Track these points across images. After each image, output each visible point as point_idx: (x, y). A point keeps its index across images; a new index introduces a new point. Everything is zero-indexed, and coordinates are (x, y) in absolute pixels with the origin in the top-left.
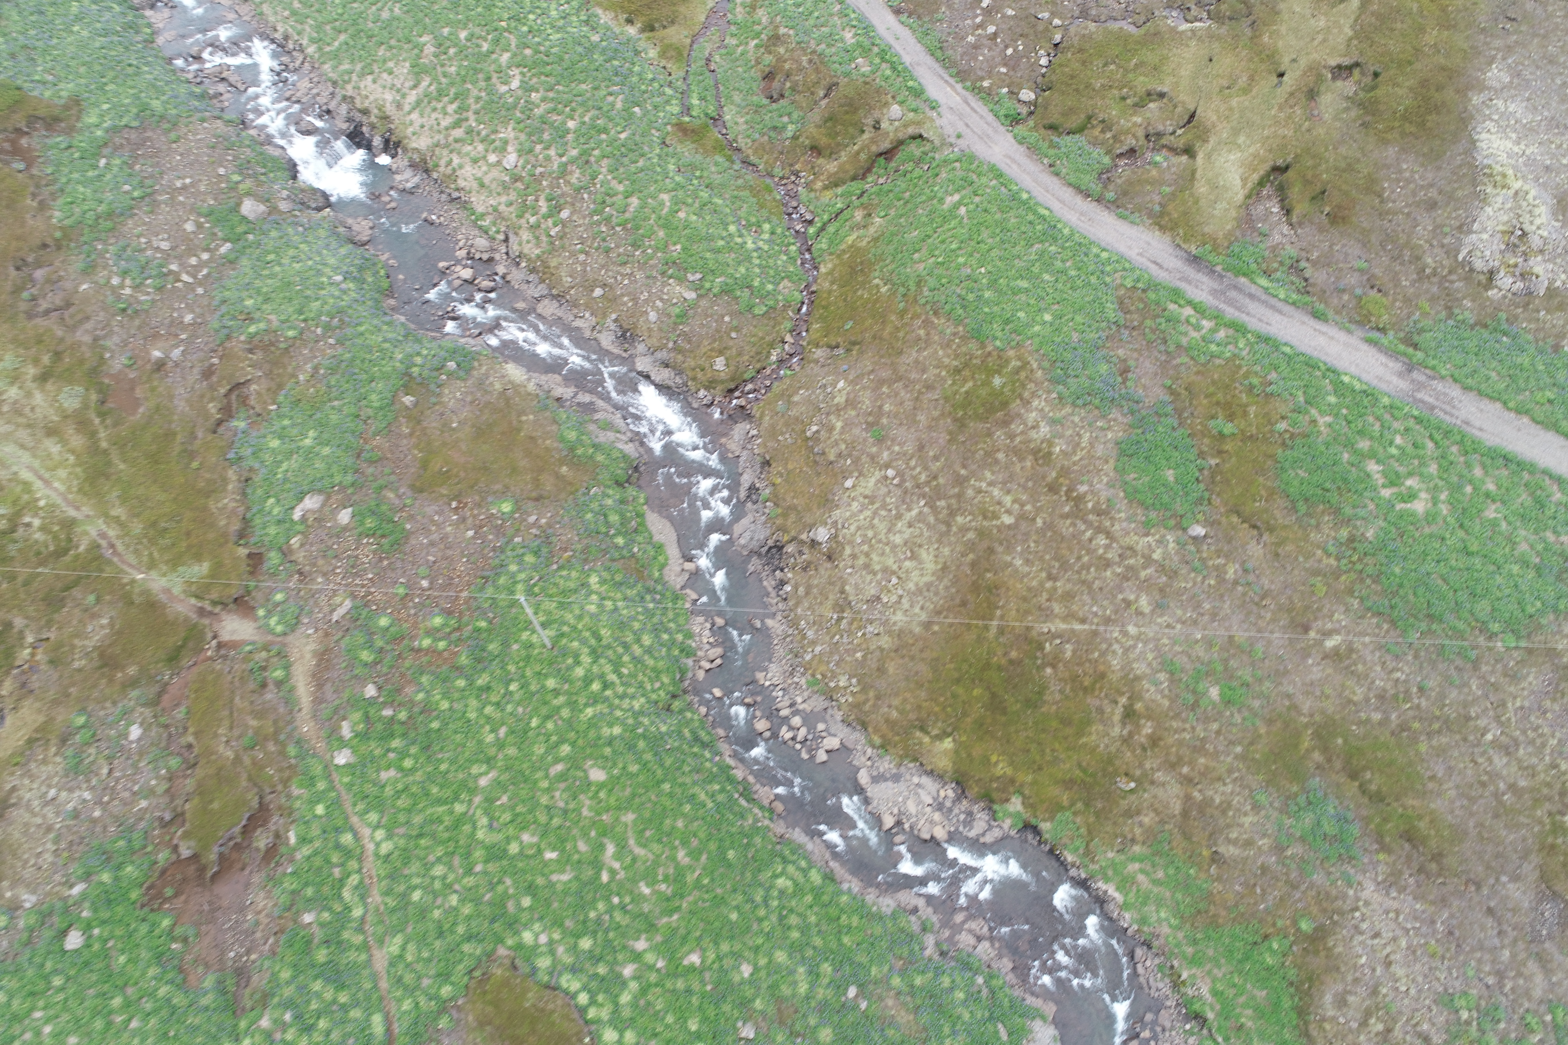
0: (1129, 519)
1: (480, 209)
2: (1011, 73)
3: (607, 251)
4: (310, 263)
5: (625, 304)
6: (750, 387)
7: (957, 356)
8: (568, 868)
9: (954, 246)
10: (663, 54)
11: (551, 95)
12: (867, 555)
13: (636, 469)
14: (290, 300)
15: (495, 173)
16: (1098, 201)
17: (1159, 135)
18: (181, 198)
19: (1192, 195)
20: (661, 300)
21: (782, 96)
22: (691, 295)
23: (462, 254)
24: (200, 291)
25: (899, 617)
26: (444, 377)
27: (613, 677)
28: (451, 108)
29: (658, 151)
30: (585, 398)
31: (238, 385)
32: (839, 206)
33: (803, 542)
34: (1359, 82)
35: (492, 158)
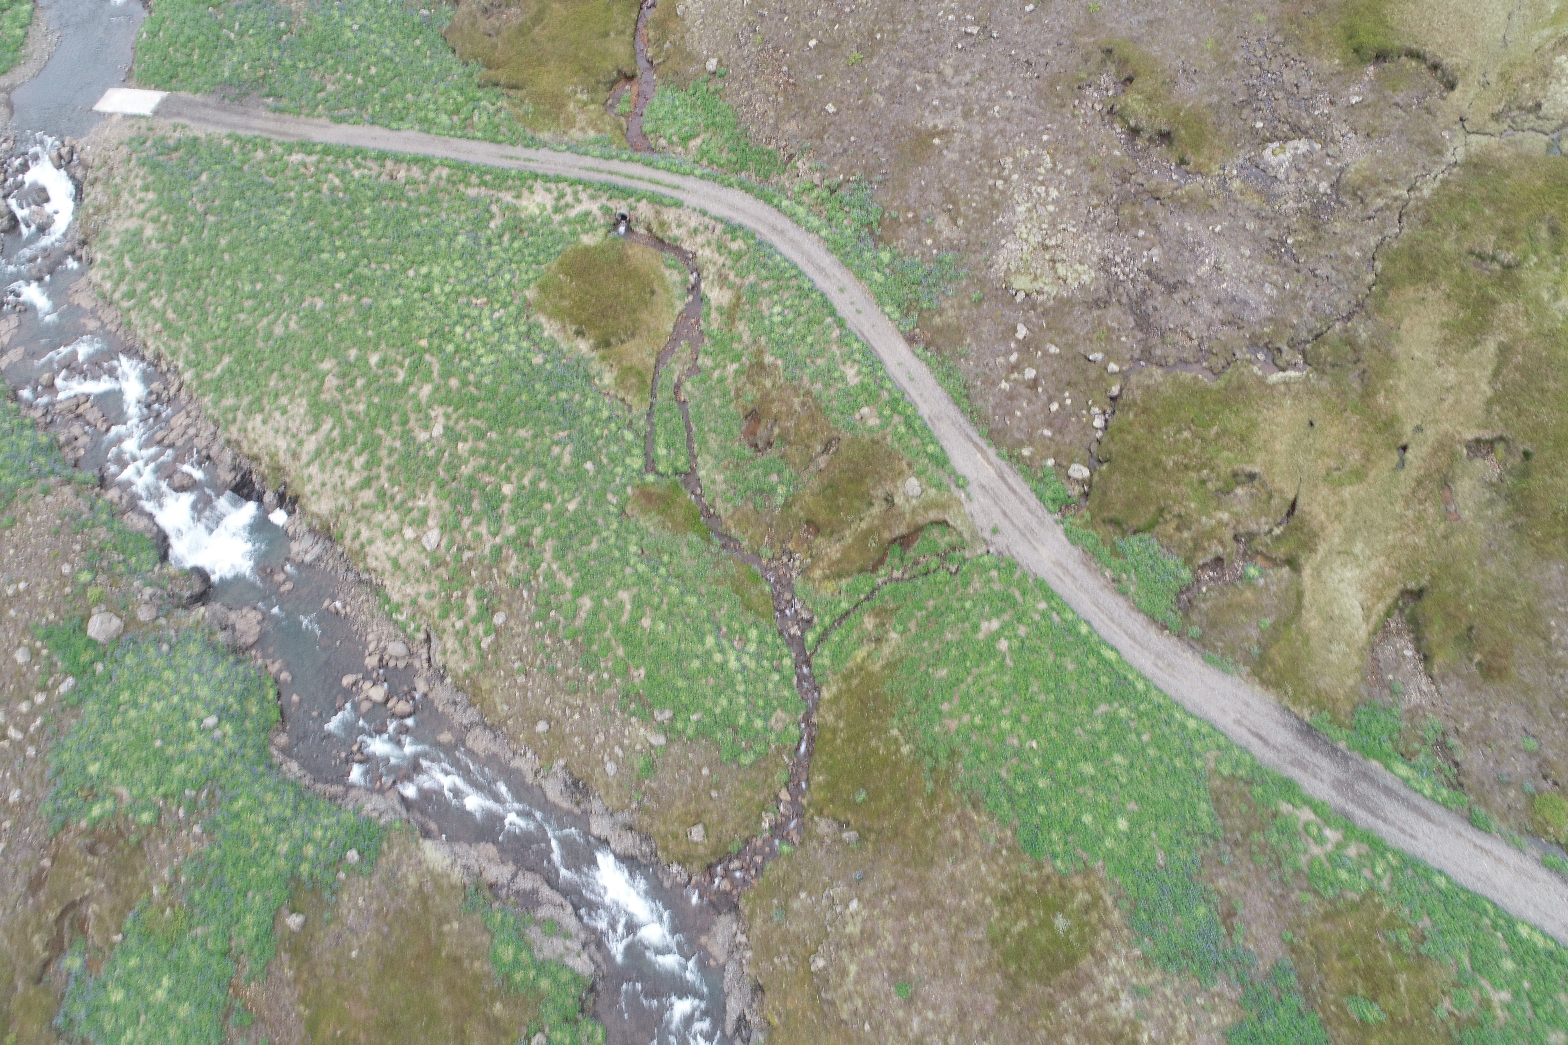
1: (396, 598)
2: (1058, 437)
3: (554, 672)
4: (176, 699)
5: (576, 747)
6: (737, 864)
9: (994, 702)
10: (621, 382)
11: (482, 445)
13: (592, 989)
14: (147, 764)
15: (412, 553)
16: (1179, 636)
17: (1251, 536)
18: (12, 613)
19: (1300, 631)
20: (622, 746)
21: (770, 444)
22: (659, 740)
23: (371, 662)
24: (31, 751)
26: (342, 875)
28: (359, 462)
29: (615, 526)
30: (526, 882)
31: (73, 905)
32: (844, 605)
34: (1503, 463)
35: (409, 533)
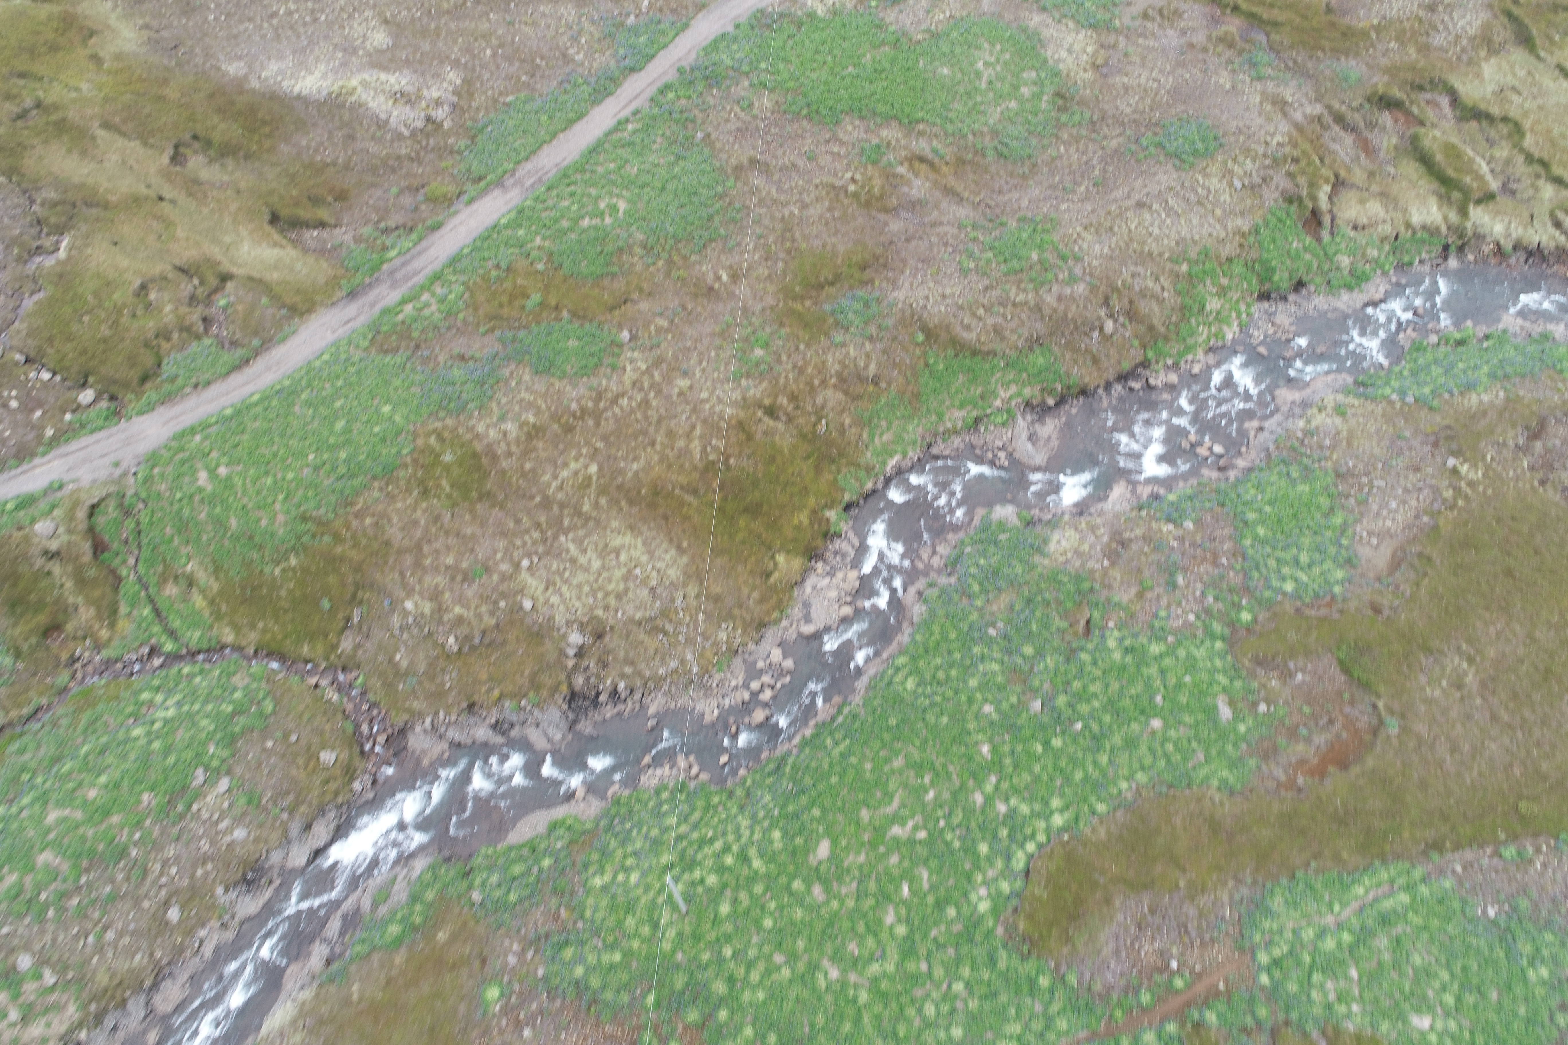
0: (609, 379)
2: (46, 407)
5: (206, 874)
6: (365, 728)
7: (409, 491)
8: (916, 872)
9: (269, 481)
12: (607, 594)
13: (446, 859)
16: (257, 355)
17: (193, 297)
19: (278, 284)
20: (218, 822)
22: (224, 784)
25: (673, 573)
27: (718, 845)
30: (333, 928)
32: (147, 611)
33: (575, 667)
